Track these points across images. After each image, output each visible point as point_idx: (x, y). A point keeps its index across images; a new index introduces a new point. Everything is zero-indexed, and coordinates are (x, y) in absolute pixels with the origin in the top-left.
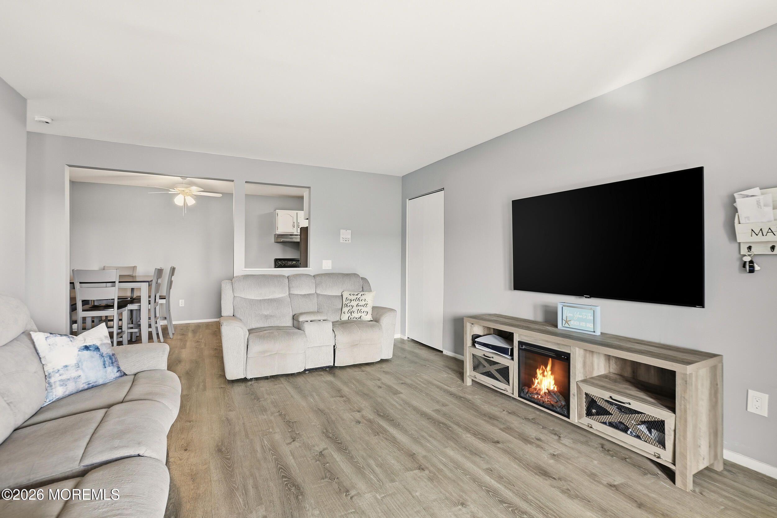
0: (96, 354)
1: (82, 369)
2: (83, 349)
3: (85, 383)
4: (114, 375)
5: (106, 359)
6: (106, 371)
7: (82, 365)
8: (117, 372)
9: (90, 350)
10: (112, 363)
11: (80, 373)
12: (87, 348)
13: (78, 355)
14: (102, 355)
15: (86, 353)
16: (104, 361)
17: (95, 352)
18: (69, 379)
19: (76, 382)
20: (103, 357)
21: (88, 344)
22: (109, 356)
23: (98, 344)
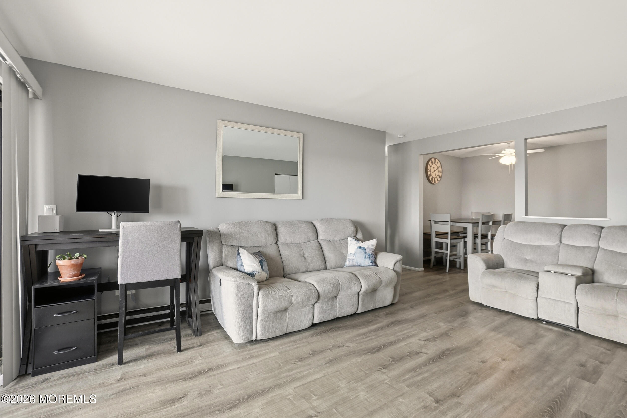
0: (363, 252)
1: (356, 256)
2: (359, 248)
3: (356, 263)
4: (369, 263)
5: (367, 255)
6: (365, 261)
7: (356, 255)
8: (371, 263)
9: (361, 249)
10: (369, 258)
11: (354, 258)
12: (360, 248)
13: (356, 250)
14: (366, 253)
15: (359, 249)
16: (366, 256)
17: (363, 251)
18: (350, 259)
19: (353, 261)
20: (366, 254)
21: (361, 246)
22: (369, 254)
23: (366, 247)
